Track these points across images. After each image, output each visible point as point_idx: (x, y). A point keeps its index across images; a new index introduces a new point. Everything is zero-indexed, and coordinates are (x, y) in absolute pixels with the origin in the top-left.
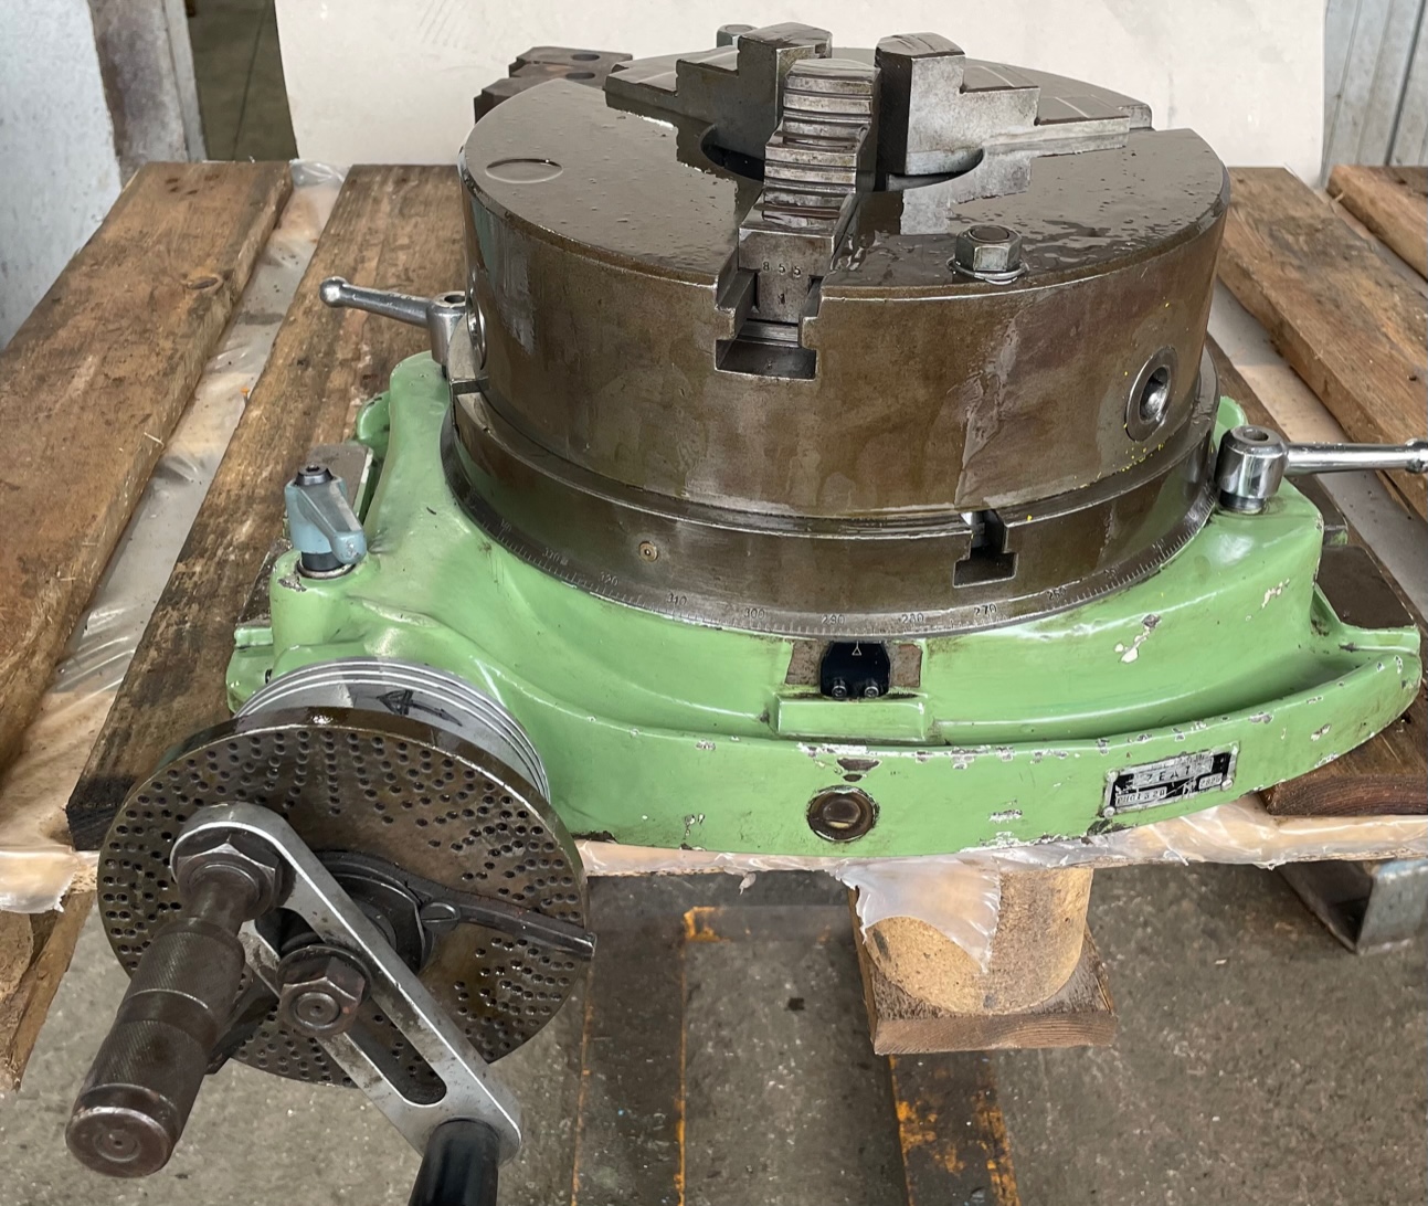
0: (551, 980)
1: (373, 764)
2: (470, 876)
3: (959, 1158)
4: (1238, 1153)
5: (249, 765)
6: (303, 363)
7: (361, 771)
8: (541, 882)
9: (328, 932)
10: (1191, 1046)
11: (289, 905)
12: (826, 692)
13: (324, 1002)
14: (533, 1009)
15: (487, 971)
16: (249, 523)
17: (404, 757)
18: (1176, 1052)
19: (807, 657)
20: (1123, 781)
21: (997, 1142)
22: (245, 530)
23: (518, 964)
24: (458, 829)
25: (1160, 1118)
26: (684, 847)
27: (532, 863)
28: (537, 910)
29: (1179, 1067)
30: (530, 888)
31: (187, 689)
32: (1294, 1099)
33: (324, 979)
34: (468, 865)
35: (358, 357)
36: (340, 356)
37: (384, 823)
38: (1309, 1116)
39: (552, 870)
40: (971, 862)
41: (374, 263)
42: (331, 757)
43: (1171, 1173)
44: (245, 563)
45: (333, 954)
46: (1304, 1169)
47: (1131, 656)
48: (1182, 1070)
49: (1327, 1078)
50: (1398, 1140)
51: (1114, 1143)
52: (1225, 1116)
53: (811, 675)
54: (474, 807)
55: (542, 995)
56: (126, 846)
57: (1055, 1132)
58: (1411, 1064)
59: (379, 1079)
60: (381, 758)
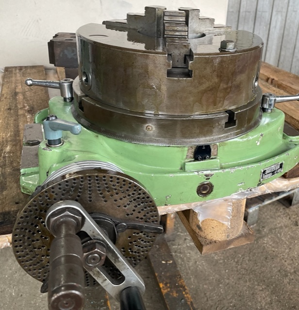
0: (148, 242)
1: (103, 184)
2: (128, 215)
3: (176, 293)
4: (233, 278)
5: (64, 190)
6: (10, 109)
7: (99, 187)
8: (148, 213)
9: (94, 236)
10: (218, 256)
11: (83, 229)
12: (196, 159)
13: (96, 257)
14: (143, 252)
15: (131, 243)
16: (8, 147)
17: (111, 181)
18: (216, 258)
19: (191, 151)
20: (264, 172)
21: (184, 287)
22: (8, 148)
23: (140, 239)
24: (126, 201)
25: (216, 274)
26: (166, 205)
27: (145, 208)
28: (146, 222)
29: (217, 261)
30: (145, 216)
31: (6, 189)
32: (242, 263)
33: (96, 250)
34: (128, 211)
35: (24, 107)
36: (19, 107)
37: (105, 203)
38: (245, 266)
39: (151, 209)
40: (226, 200)
41: (20, 87)
42: (90, 184)
43: (221, 285)
44: (12, 157)
45: (96, 242)
46: (247, 278)
47: (258, 144)
48: (218, 262)
49: (246, 257)
50: (264, 267)
51: (207, 282)
52: (229, 270)
53: (192, 156)
54: (131, 193)
55: (146, 247)
56: (23, 223)
57: (194, 282)
58: (262, 251)
59: (106, 280)
60: (105, 182)
